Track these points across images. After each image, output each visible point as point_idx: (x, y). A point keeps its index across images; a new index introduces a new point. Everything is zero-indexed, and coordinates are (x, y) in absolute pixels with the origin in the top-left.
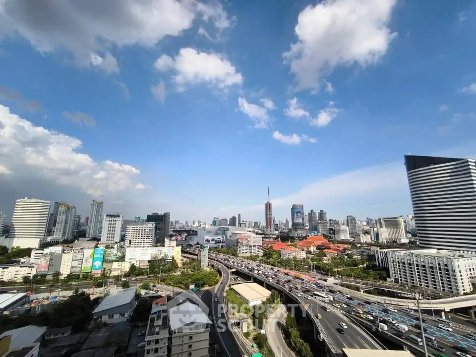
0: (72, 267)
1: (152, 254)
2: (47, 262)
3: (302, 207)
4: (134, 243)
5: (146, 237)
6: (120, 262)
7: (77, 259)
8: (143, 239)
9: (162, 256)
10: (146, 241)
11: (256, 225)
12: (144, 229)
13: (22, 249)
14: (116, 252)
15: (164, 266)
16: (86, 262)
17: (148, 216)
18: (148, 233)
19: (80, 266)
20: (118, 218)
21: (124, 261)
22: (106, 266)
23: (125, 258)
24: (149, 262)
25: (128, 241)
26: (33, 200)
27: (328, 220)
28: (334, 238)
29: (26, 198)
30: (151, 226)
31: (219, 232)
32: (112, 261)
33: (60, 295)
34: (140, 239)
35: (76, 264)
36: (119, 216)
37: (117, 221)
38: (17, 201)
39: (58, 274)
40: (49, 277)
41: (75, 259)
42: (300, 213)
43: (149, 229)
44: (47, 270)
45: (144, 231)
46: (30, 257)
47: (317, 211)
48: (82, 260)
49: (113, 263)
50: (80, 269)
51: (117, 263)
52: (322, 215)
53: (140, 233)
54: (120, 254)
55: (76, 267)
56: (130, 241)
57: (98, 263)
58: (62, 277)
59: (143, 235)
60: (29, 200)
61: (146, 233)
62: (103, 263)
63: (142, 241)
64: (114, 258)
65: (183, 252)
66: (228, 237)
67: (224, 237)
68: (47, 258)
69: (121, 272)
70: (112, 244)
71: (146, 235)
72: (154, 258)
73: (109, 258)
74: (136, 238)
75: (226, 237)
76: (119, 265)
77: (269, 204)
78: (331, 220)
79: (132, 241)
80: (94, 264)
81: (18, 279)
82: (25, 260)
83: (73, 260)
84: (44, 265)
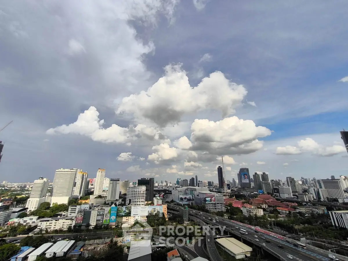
0: (97, 220)
1: (148, 211)
2: (82, 216)
3: (247, 170)
4: (133, 202)
5: (141, 197)
6: (128, 217)
7: (101, 214)
8: (139, 199)
9: (156, 212)
10: (141, 200)
11: (210, 184)
12: (139, 191)
13: (60, 205)
14: (125, 209)
15: (158, 220)
16: (106, 216)
17: (139, 181)
18: (143, 194)
19: (102, 219)
20: (118, 182)
21: (130, 216)
22: (119, 219)
23: (130, 214)
24: (147, 217)
25: (129, 200)
26: (66, 170)
27: (270, 181)
28: (279, 196)
29: (62, 169)
30: (143, 188)
31: (187, 192)
32: (122, 216)
33: (95, 242)
34: (137, 199)
35: (99, 218)
36: (119, 180)
37: (117, 184)
38: (57, 171)
39: (88, 225)
40: (83, 228)
41: (99, 214)
42: (246, 175)
43: (143, 191)
44: (82, 222)
45: (139, 193)
46: (68, 212)
47: (260, 173)
48: (103, 215)
49: (123, 217)
50: (101, 221)
51: (125, 217)
52: (265, 176)
53: (137, 194)
54: (127, 211)
55: (99, 220)
56: (130, 200)
57: (113, 218)
58: (91, 227)
59: (139, 196)
60: (64, 170)
61: (141, 194)
62: (116, 217)
63: (139, 200)
64: (123, 214)
65: (168, 208)
66: (196, 195)
67: (194, 196)
68: (82, 213)
69: (129, 224)
70: (115, 201)
71: (141, 196)
72: (150, 214)
73: (121, 214)
74: (134, 198)
75: (195, 195)
76: (127, 219)
77: (221, 168)
78: (272, 181)
79: (132, 200)
80: (111, 218)
81: (64, 228)
82: (65, 214)
83: (98, 215)
84: (80, 218)
